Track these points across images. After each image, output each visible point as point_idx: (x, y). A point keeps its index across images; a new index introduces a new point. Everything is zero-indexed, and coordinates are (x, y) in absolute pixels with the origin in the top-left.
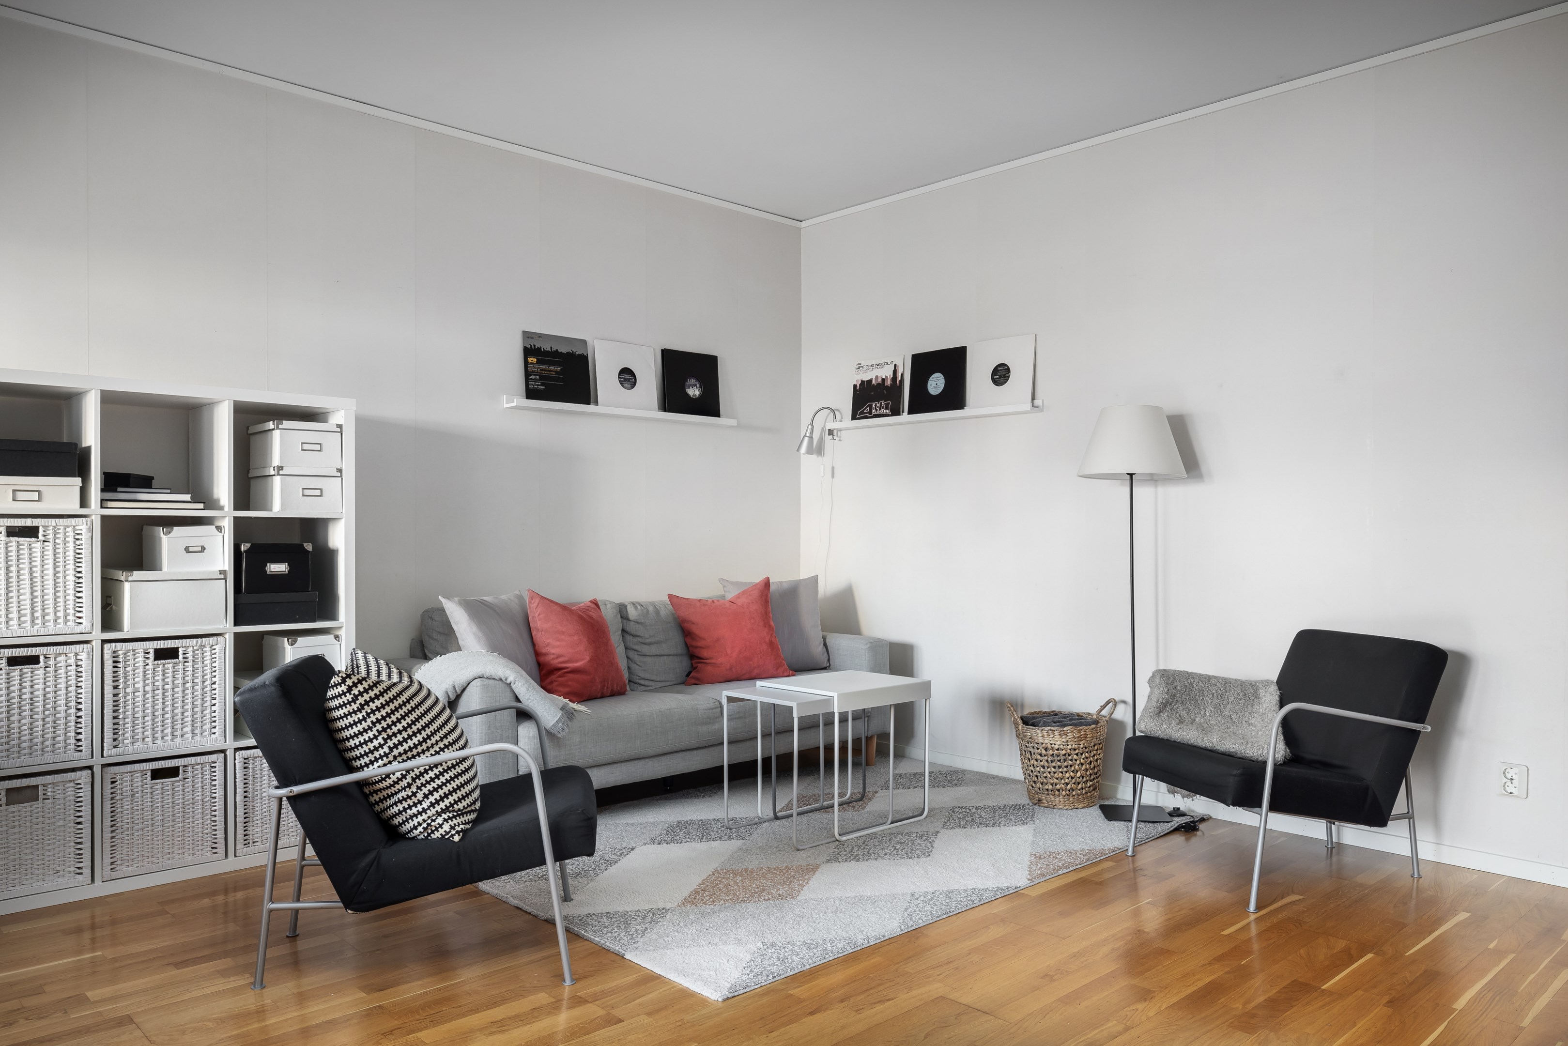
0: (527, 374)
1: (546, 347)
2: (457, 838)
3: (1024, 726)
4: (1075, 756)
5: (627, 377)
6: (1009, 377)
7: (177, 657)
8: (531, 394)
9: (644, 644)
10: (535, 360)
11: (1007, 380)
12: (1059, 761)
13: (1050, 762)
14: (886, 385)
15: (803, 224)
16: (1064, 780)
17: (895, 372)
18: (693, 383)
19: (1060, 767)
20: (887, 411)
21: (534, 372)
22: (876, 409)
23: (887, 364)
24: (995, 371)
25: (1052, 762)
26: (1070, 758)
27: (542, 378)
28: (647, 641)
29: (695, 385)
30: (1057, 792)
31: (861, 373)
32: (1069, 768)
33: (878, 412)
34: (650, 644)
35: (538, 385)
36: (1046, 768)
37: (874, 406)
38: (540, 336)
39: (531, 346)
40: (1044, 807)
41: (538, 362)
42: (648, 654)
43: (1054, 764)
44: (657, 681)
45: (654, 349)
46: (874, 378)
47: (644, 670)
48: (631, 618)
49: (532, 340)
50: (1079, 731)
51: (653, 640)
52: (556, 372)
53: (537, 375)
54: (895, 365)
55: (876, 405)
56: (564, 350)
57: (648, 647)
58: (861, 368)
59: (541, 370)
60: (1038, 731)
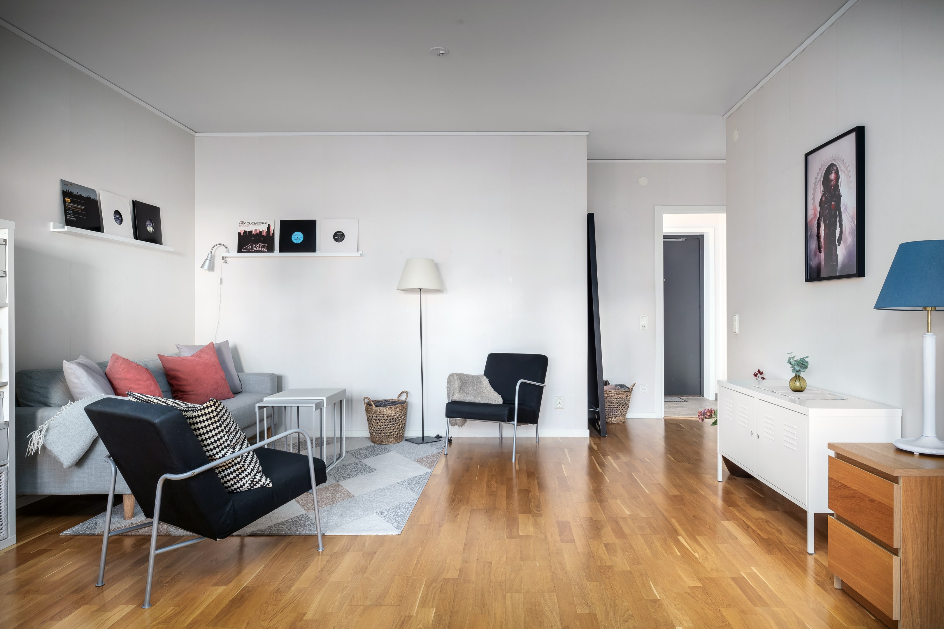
0: (66, 209)
1: (75, 192)
2: (271, 485)
3: (376, 407)
4: (400, 418)
5: (118, 216)
6: (344, 238)
8: (69, 223)
10: (69, 200)
11: (343, 240)
12: (393, 421)
13: (389, 422)
14: (262, 235)
15: (197, 134)
16: (395, 430)
17: (269, 228)
18: (149, 223)
19: (393, 424)
20: (264, 249)
21: (69, 208)
22: (256, 247)
23: (263, 223)
24: (335, 235)
25: (390, 422)
26: (398, 419)
27: (74, 213)
29: (150, 225)
30: (391, 436)
31: (243, 226)
32: (397, 424)
33: (258, 249)
35: (72, 217)
36: (387, 425)
37: (254, 245)
38: (71, 184)
39: (67, 190)
40: (384, 444)
41: (72, 202)
43: (391, 423)
45: (129, 200)
46: (254, 230)
49: (66, 186)
50: (402, 406)
52: (82, 209)
53: (72, 211)
54: (269, 225)
55: (256, 245)
56: (85, 195)
58: (243, 224)
59: (73, 207)
60: (384, 409)
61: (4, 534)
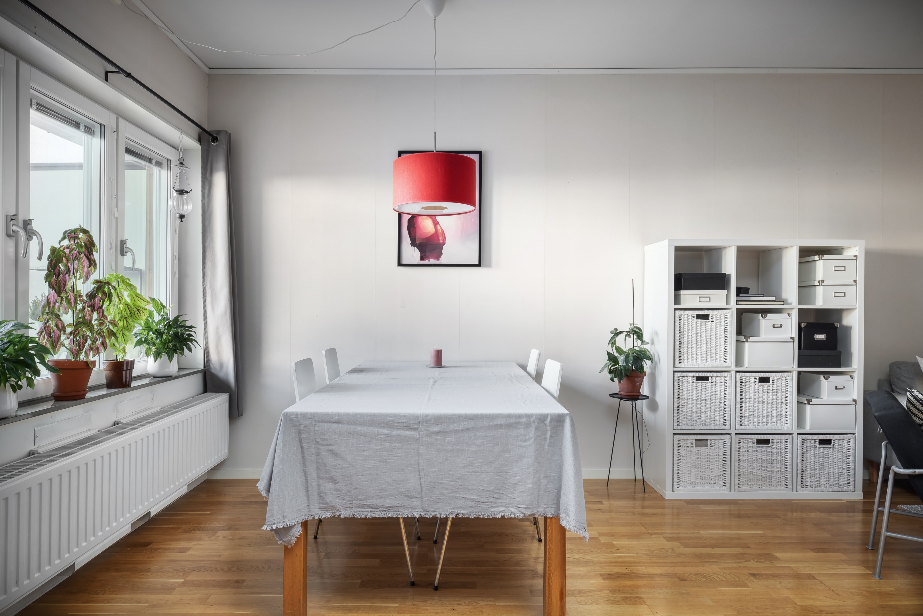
7: (769, 382)
61: (851, 488)
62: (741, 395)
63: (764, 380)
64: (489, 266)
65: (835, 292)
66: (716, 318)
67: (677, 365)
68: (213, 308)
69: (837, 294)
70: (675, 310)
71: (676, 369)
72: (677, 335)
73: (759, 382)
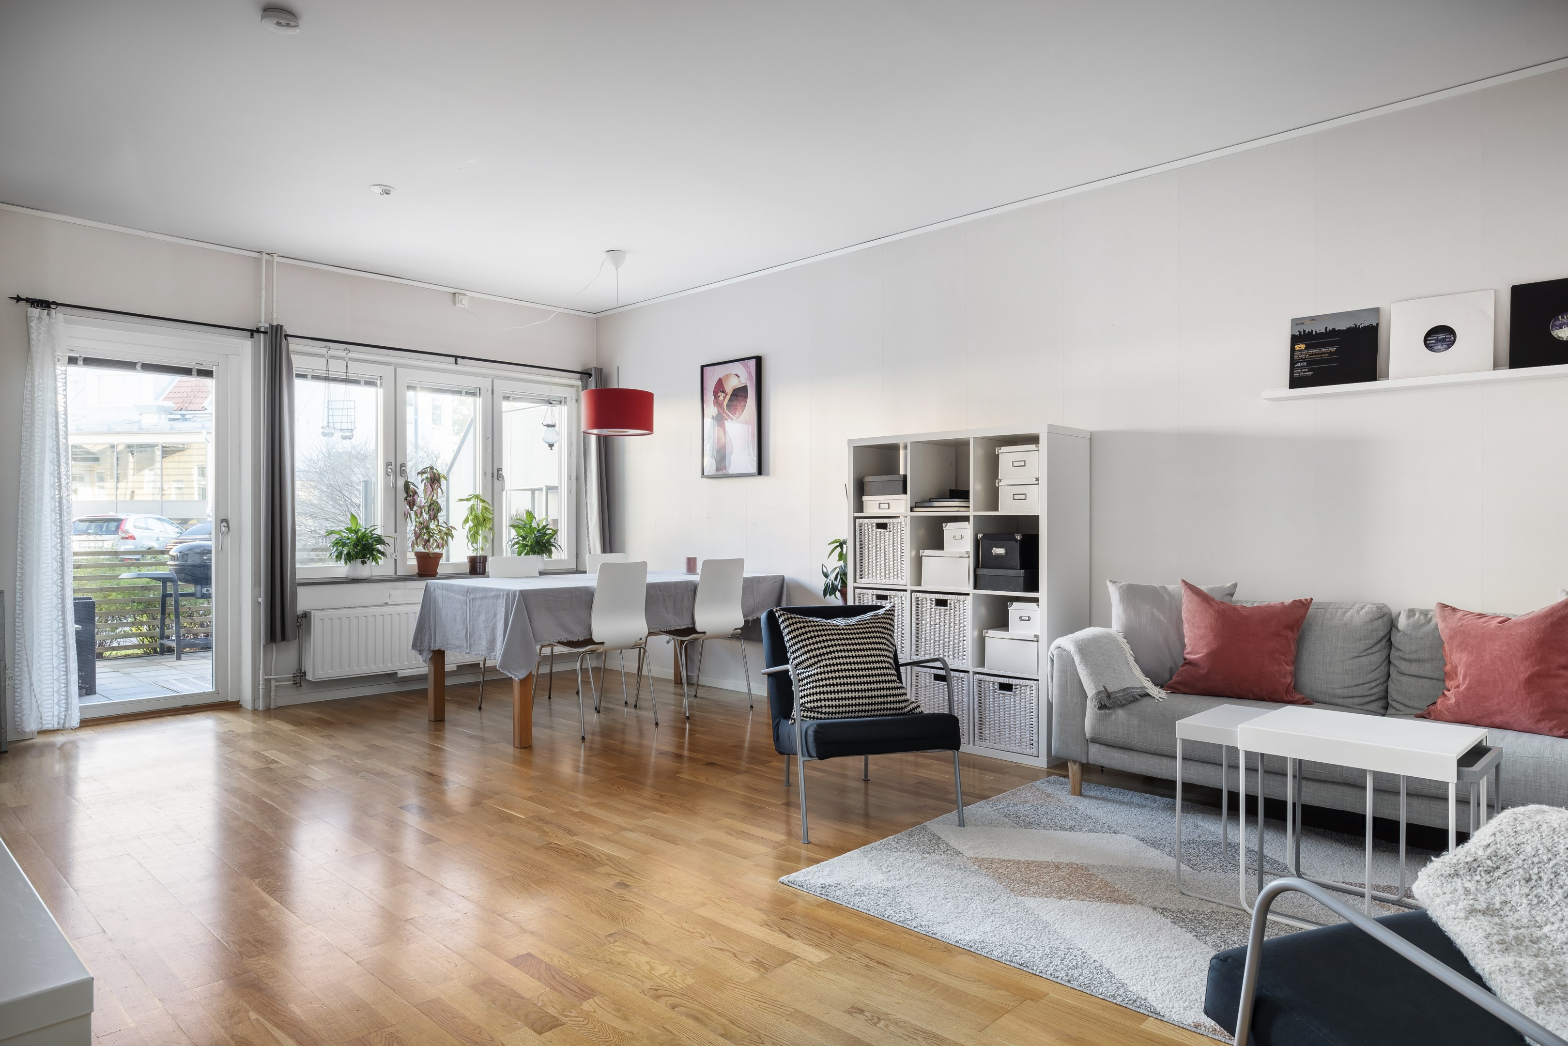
0: (1293, 363)
1: (1320, 328)
5: (1441, 335)
7: (947, 606)
8: (1296, 382)
9: (1405, 660)
10: (1303, 346)
21: (1302, 359)
27: (1310, 363)
28: (1407, 657)
34: (1410, 661)
35: (1304, 372)
38: (1313, 319)
39: (1301, 332)
41: (1308, 347)
42: (1405, 672)
44: (1409, 707)
47: (1397, 691)
48: (1400, 627)
49: (1303, 325)
51: (1413, 656)
52: (1331, 353)
53: (1304, 362)
57: (1408, 664)
59: (1309, 355)
61: (1033, 751)
62: (918, 619)
63: (941, 603)
64: (768, 474)
65: (1014, 495)
66: (894, 527)
67: (858, 580)
68: (591, 520)
69: (1016, 497)
70: (855, 518)
71: (856, 585)
72: (858, 547)
73: (936, 605)
